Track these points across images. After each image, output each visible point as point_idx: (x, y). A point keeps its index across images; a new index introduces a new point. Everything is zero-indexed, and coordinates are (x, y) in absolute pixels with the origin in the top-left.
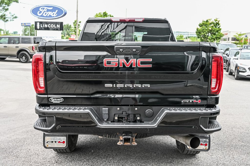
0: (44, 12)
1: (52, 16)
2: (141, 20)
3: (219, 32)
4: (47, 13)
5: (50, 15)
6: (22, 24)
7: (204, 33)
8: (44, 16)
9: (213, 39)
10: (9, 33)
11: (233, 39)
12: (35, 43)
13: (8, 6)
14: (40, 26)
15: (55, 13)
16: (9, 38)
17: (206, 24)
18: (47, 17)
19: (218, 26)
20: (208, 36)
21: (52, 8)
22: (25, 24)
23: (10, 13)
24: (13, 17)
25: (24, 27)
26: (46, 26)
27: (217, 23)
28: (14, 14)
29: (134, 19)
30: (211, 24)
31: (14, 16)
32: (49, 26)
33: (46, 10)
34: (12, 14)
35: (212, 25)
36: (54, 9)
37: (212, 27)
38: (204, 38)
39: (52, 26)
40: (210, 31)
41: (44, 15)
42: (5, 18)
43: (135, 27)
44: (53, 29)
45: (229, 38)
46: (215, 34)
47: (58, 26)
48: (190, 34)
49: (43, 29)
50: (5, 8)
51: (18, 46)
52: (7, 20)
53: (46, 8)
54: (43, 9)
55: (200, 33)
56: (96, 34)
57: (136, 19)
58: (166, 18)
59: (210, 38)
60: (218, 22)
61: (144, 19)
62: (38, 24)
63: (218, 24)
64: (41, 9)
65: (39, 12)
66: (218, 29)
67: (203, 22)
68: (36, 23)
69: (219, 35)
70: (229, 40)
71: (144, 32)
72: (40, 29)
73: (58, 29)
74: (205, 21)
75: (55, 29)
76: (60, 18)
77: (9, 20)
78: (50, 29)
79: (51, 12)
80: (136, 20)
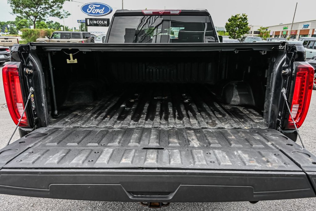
0: (93, 9)
1: (100, 13)
2: (178, 12)
3: (246, 26)
4: (95, 11)
5: (98, 12)
6: (78, 21)
7: (232, 27)
8: (93, 14)
9: (240, 33)
10: (68, 29)
11: (255, 33)
12: (84, 38)
13: (62, 4)
14: (90, 23)
15: (102, 10)
16: (61, 33)
17: (235, 19)
18: (95, 14)
19: (246, 21)
20: (236, 30)
21: (99, 6)
22: (80, 21)
23: (64, 11)
24: (66, 14)
25: (80, 23)
26: (95, 22)
27: (244, 18)
28: (68, 12)
29: (169, 11)
30: (239, 19)
31: (68, 13)
32: (98, 22)
33: (94, 8)
34: (65, 12)
35: (241, 20)
36: (102, 6)
37: (240, 21)
38: (232, 32)
39: (100, 22)
40: (238, 26)
41: (93, 12)
42: (60, 15)
43: (171, 22)
44: (102, 25)
45: (251, 32)
46: (242, 28)
47: (106, 22)
48: (218, 29)
49: (93, 25)
50: (60, 6)
51: (70, 41)
52: (62, 17)
53: (94, 5)
54: (91, 7)
55: (229, 27)
56: (136, 30)
57: (172, 11)
58: (206, 10)
59: (238, 32)
60: (246, 17)
61: (181, 11)
62: (88, 20)
63: (246, 19)
64: (90, 6)
65: (88, 9)
66: (245, 24)
67: (232, 17)
68: (86, 19)
69: (246, 29)
70: (251, 33)
71: (179, 27)
72: (91, 25)
73: (106, 25)
74: (233, 17)
75: (104, 25)
76: (107, 15)
77: (64, 17)
78: (99, 25)
79: (99, 10)
80: (171, 13)
